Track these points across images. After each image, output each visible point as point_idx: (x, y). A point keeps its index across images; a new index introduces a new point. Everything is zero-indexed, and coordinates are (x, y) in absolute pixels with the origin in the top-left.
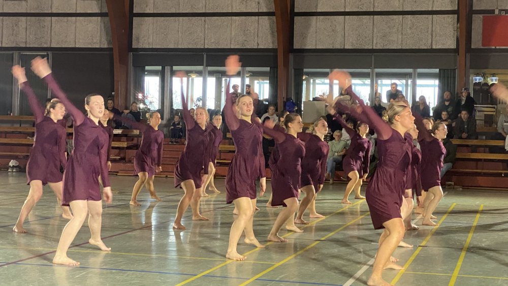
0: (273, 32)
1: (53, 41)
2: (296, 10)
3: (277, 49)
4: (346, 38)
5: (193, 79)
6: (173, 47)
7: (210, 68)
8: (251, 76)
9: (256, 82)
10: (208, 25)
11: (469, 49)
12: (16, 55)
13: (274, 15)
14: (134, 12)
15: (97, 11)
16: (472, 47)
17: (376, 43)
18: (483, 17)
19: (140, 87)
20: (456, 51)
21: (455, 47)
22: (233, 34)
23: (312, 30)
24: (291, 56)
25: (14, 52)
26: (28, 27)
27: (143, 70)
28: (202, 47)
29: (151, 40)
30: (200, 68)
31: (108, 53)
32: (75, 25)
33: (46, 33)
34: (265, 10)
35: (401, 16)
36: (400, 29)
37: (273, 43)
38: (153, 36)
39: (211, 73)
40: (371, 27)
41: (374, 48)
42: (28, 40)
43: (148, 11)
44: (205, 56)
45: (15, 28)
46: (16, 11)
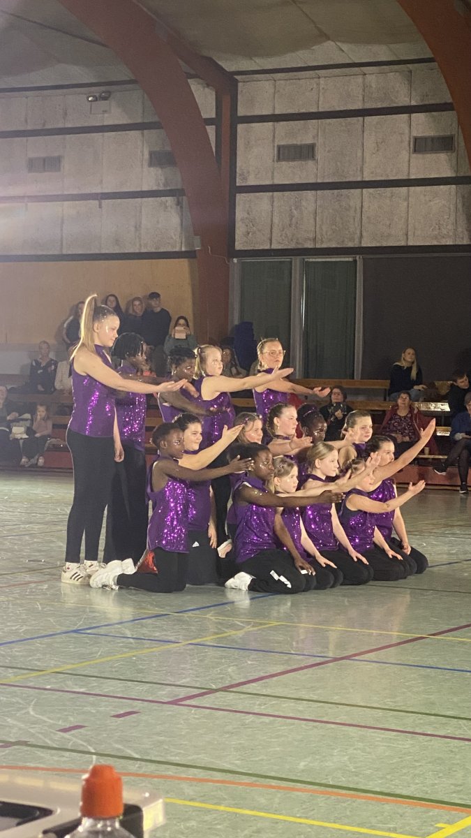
1: (364, 234)
12: (297, 262)
15: (448, 173)
25: (293, 257)
26: (319, 211)
32: (405, 204)
33: (352, 220)
42: (319, 236)
45: (295, 212)
46: (297, 181)
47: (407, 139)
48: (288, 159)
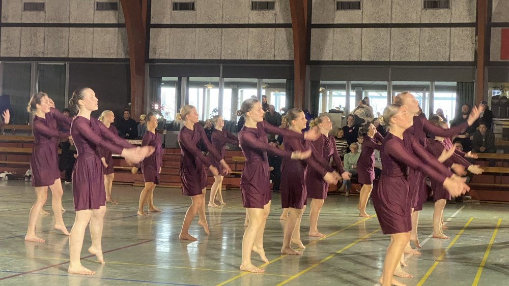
0: (289, 45)
1: (70, 51)
2: (313, 22)
3: (293, 61)
4: (363, 51)
5: (209, 91)
6: (189, 58)
7: (226, 80)
8: (267, 87)
9: (272, 93)
10: (224, 36)
11: (487, 62)
12: (34, 65)
13: (291, 27)
14: (151, 23)
15: (114, 21)
16: (491, 60)
17: (393, 56)
18: (502, 30)
19: (156, 98)
20: (474, 64)
21: (474, 60)
22: (250, 45)
23: (329, 42)
24: (308, 68)
25: (32, 62)
26: (46, 38)
27: (160, 81)
28: (219, 58)
29: (167, 51)
30: (216, 79)
31: (124, 63)
32: (92, 36)
33: (63, 43)
34: (282, 22)
35: (418, 29)
36: (418, 41)
37: (290, 55)
38: (170, 47)
39: (228, 85)
40: (389, 40)
41: (392, 60)
42: (46, 51)
43: (165, 22)
44: (221, 67)
45: (33, 38)
46: (35, 22)
47: (93, 3)
48: (30, 10)
